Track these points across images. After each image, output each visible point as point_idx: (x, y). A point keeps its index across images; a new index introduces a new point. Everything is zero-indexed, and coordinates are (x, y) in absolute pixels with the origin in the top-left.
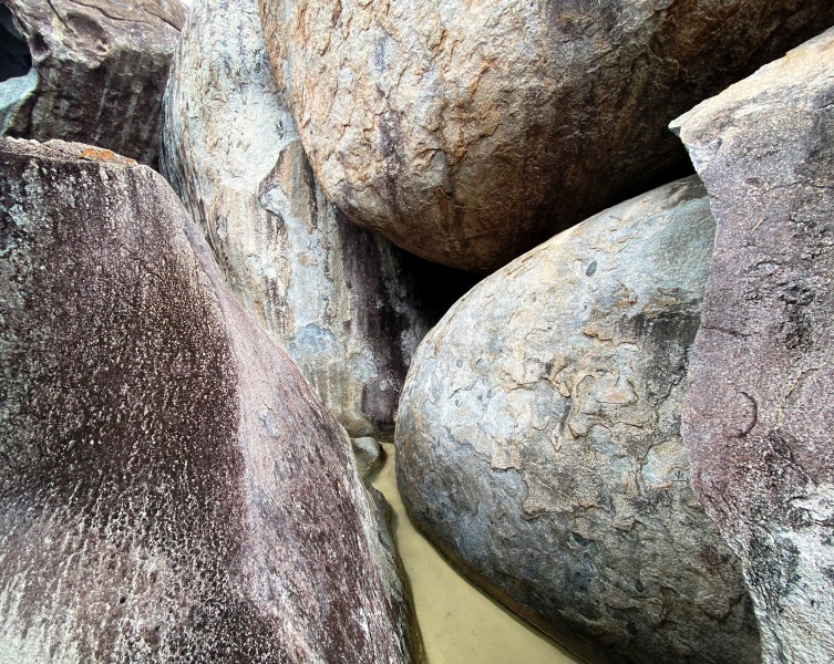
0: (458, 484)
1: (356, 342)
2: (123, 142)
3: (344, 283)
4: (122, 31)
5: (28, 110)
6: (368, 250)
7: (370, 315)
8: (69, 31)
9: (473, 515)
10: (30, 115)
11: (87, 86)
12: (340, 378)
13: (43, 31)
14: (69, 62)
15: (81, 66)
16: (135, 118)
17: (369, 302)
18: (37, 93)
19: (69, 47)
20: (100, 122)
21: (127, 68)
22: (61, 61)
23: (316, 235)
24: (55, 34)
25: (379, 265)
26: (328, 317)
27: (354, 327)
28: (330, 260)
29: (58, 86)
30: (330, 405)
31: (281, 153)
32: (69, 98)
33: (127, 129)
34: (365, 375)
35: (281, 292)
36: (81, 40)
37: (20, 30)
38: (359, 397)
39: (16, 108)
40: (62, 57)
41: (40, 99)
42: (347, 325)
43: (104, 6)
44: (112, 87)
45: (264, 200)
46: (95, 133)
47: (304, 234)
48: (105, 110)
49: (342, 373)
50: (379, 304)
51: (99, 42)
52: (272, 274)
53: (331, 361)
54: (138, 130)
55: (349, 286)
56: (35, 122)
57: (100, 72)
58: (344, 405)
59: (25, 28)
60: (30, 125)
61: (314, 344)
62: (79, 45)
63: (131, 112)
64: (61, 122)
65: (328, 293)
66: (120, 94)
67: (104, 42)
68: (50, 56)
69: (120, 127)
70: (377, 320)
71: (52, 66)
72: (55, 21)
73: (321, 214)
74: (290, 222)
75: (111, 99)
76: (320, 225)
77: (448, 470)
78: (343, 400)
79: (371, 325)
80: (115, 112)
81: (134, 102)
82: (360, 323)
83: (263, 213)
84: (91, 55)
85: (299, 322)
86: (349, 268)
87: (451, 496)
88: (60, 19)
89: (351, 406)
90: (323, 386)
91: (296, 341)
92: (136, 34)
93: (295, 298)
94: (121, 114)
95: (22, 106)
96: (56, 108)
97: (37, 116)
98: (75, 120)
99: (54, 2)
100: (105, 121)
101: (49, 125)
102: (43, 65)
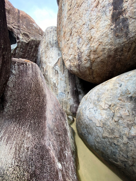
0: (89, 128)
1: (70, 96)
3: (68, 84)
4: (32, 36)
6: (74, 78)
7: (73, 91)
8: (23, 36)
9: (92, 135)
11: (25, 46)
12: (66, 103)
13: (19, 36)
14: (23, 42)
15: (25, 43)
16: (33, 52)
17: (73, 88)
18: (17, 47)
19: (23, 39)
21: (33, 43)
23: (64, 75)
24: (21, 37)
25: (76, 81)
26: (65, 91)
27: (70, 93)
28: (66, 80)
29: (21, 46)
30: (64, 108)
31: (59, 59)
32: (22, 48)
33: (32, 54)
34: (71, 103)
35: (56, 85)
36: (25, 38)
37: (15, 36)
38: (70, 107)
40: (22, 41)
42: (68, 92)
43: (29, 32)
44: (30, 46)
45: (55, 68)
46: (26, 54)
47: (61, 75)
48: (28, 50)
49: (66, 102)
50: (75, 89)
51: (28, 38)
52: (55, 82)
53: (65, 100)
54: (33, 54)
55: (69, 85)
56: (16, 52)
57: (28, 44)
58: (66, 109)
59: (16, 36)
60: (15, 53)
61: (62, 96)
62: (25, 39)
63: (32, 51)
64: (21, 52)
65: (65, 86)
66: (31, 48)
67: (29, 38)
68: (20, 41)
69: (30, 53)
70: (74, 92)
71: (20, 43)
72: (21, 34)
73: (65, 71)
74: (59, 72)
75: (29, 49)
76: (65, 73)
77: (87, 125)
78: (66, 108)
79: (73, 93)
81: (33, 49)
82: (71, 92)
83: (54, 70)
84: (26, 41)
85: (59, 91)
86: (70, 81)
87: (87, 131)
89: (68, 109)
90: (63, 104)
91: (58, 95)
92: (35, 37)
93: (59, 87)
94: (31, 51)
95: (14, 49)
96: (20, 50)
97: (17, 51)
98: (23, 52)
99: (21, 30)
100: (28, 52)
101: (18, 53)
102: (18, 42)
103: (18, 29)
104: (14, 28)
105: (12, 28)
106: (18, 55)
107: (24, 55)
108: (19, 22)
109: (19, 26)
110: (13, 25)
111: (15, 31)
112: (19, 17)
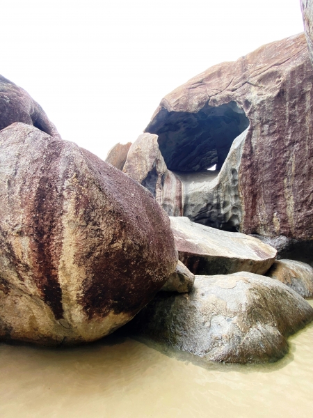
2: (308, 131)
5: (249, 140)
8: (260, 88)
10: (251, 143)
11: (276, 108)
13: (248, 97)
14: (262, 102)
15: (269, 100)
18: (252, 129)
19: (261, 95)
20: (289, 125)
21: (297, 80)
22: (259, 105)
24: (253, 95)
29: (260, 119)
32: (266, 123)
33: (309, 119)
36: (267, 87)
37: (239, 106)
39: (244, 142)
40: (258, 102)
41: (253, 132)
43: (276, 62)
44: (291, 98)
46: (288, 134)
48: (291, 115)
51: (277, 79)
56: (253, 146)
57: (281, 94)
60: (252, 148)
62: (266, 90)
63: (308, 107)
64: (267, 138)
66: (297, 99)
67: (280, 77)
68: (253, 106)
69: (303, 121)
71: (255, 111)
72: (253, 88)
75: (292, 107)
80: (297, 113)
81: (308, 98)
84: (273, 90)
88: (255, 86)
94: (302, 112)
95: (246, 140)
96: (262, 132)
97: (254, 142)
98: (274, 133)
99: (250, 81)
100: (293, 123)
101: (261, 144)
102: (250, 113)
103: (243, 84)
104: (233, 90)
105: (230, 93)
106: (262, 149)
107: (280, 139)
108: (246, 70)
109: (244, 77)
110: (231, 87)
111: (237, 93)
112: (244, 63)
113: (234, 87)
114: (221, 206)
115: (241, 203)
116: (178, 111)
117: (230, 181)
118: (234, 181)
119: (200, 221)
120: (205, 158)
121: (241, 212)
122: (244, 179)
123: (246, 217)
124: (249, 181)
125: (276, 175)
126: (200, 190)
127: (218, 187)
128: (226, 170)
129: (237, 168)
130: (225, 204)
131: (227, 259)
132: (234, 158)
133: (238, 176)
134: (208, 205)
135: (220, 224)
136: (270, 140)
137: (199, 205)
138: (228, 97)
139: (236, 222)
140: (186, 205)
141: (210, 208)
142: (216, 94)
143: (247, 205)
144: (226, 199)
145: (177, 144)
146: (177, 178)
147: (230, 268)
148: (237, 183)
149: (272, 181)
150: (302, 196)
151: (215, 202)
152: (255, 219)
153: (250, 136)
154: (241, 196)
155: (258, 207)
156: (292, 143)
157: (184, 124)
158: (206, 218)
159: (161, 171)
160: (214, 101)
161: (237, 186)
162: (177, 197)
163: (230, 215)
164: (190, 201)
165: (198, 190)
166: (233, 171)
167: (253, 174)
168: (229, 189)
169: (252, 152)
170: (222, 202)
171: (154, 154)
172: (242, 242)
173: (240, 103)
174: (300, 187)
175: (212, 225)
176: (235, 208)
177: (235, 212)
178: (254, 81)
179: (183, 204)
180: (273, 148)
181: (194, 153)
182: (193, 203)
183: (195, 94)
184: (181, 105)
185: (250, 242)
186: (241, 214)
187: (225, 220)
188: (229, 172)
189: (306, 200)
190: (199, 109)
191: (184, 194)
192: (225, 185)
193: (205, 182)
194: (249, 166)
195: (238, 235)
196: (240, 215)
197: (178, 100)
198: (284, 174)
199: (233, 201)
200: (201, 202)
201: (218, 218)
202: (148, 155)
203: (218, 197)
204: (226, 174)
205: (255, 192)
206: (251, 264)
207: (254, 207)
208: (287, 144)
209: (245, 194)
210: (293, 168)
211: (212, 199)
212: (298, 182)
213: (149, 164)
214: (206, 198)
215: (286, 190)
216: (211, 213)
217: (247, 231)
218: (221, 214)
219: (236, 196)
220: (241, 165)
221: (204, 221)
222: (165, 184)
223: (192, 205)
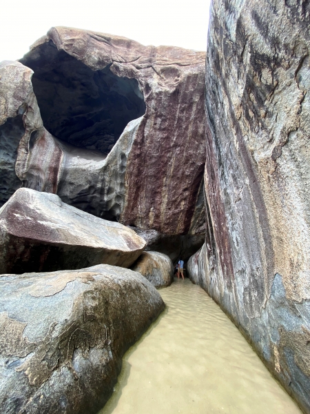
2: (188, 138)
5: (142, 128)
8: (162, 78)
10: (144, 131)
11: (169, 105)
13: (149, 81)
14: (160, 93)
15: (166, 92)
16: (196, 119)
18: (146, 117)
19: (161, 85)
20: (176, 128)
21: (190, 87)
22: (157, 94)
24: (154, 81)
29: (156, 110)
32: (161, 116)
33: (191, 128)
36: (167, 81)
37: (140, 87)
39: (138, 128)
40: (157, 91)
41: (148, 121)
43: (179, 62)
44: (183, 102)
46: (174, 136)
48: (180, 119)
51: (176, 78)
54: (197, 128)
56: (145, 135)
57: (176, 93)
60: (143, 137)
62: (166, 83)
63: (193, 117)
64: (158, 132)
66: (187, 105)
67: (178, 77)
68: (152, 93)
69: (187, 128)
71: (152, 98)
72: (155, 75)
75: (182, 111)
80: (184, 119)
81: (194, 108)
84: (171, 86)
88: (158, 74)
94: (187, 119)
95: (140, 126)
96: (155, 124)
97: (147, 131)
98: (164, 129)
99: (154, 67)
100: (179, 127)
101: (152, 136)
102: (148, 99)
103: (148, 67)
104: (138, 68)
105: (134, 68)
106: (152, 142)
107: (167, 138)
108: (154, 56)
109: (150, 61)
110: (136, 63)
111: (141, 73)
112: (154, 51)
113: (139, 65)
114: (106, 192)
115: (126, 192)
116: (70, 53)
117: (118, 166)
118: (122, 167)
119: (78, 205)
120: (102, 141)
121: (124, 202)
122: (132, 168)
123: (128, 207)
124: (135, 171)
125: (158, 173)
126: (84, 167)
127: (105, 169)
128: (116, 152)
129: (127, 153)
130: (110, 191)
131: (91, 249)
132: (126, 141)
133: (127, 163)
134: (91, 187)
135: (101, 212)
136: (159, 135)
137: (80, 185)
138: (132, 73)
139: (118, 212)
140: (63, 182)
141: (92, 191)
142: (121, 62)
143: (130, 196)
144: (112, 185)
145: (71, 108)
146: (57, 145)
147: (93, 260)
148: (125, 170)
149: (155, 176)
150: (174, 196)
151: (99, 185)
152: (135, 211)
153: (143, 124)
154: (126, 185)
155: (139, 199)
156: (176, 146)
157: (82, 87)
158: (86, 202)
159: (32, 124)
160: (117, 68)
161: (124, 174)
162: (50, 168)
163: (113, 203)
164: (68, 178)
165: (81, 167)
166: (123, 156)
167: (140, 165)
168: (115, 175)
169: (143, 141)
170: (107, 188)
171: (21, 95)
172: (117, 232)
173: (142, 85)
174: (174, 188)
175: (92, 211)
176: (119, 197)
177: (118, 201)
178: (158, 68)
179: (58, 180)
180: (161, 145)
181: (91, 130)
182: (73, 181)
183: (96, 47)
184: (76, 49)
185: (125, 232)
186: (124, 204)
187: (106, 208)
188: (119, 155)
189: (175, 201)
190: (98, 67)
191: (61, 166)
192: (112, 169)
193: (92, 161)
194: (139, 156)
195: (116, 224)
196: (122, 204)
197: (73, 40)
198: (164, 173)
199: (118, 189)
200: (82, 182)
201: (100, 205)
202: (10, 93)
203: (103, 181)
204: (116, 156)
205: (139, 184)
206: (118, 256)
207: (136, 199)
208: (172, 144)
209: (130, 183)
210: (172, 170)
211: (97, 182)
212: (173, 183)
213: (11, 106)
214: (90, 178)
215: (164, 188)
216: (93, 197)
217: (126, 222)
218: (104, 201)
219: (122, 185)
220: (131, 152)
221: (84, 205)
222: (36, 147)
223: (71, 184)
